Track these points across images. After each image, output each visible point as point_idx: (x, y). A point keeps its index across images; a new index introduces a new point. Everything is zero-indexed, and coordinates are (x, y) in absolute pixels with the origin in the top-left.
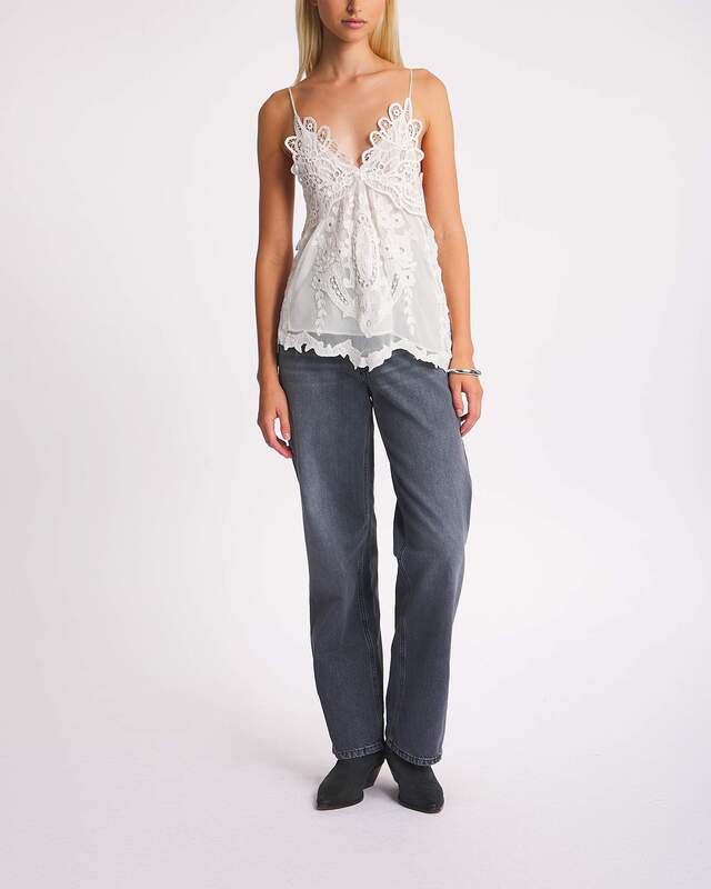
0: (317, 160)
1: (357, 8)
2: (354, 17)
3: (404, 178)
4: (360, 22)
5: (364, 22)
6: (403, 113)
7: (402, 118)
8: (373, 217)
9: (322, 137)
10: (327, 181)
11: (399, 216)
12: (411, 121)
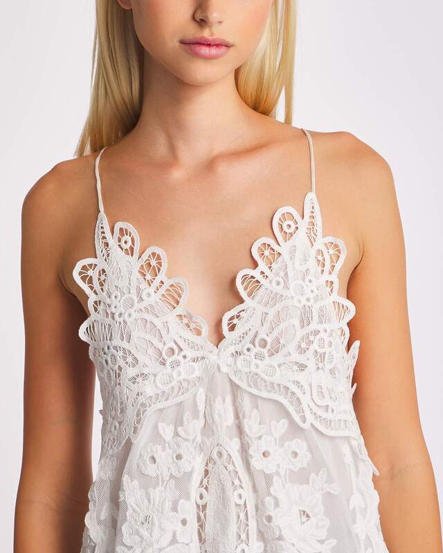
0: (132, 317)
1: (214, 16)
2: (206, 34)
3: (311, 365)
4: (218, 45)
5: (228, 46)
6: (303, 225)
7: (301, 237)
8: (244, 449)
9: (151, 269)
10: (148, 362)
11: (299, 445)
12: (320, 243)
